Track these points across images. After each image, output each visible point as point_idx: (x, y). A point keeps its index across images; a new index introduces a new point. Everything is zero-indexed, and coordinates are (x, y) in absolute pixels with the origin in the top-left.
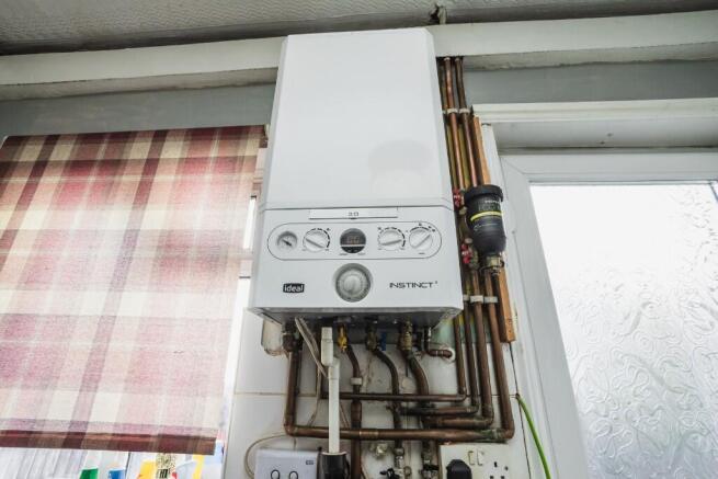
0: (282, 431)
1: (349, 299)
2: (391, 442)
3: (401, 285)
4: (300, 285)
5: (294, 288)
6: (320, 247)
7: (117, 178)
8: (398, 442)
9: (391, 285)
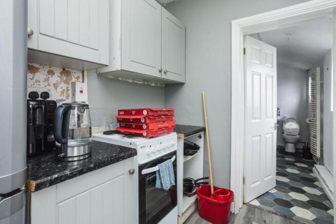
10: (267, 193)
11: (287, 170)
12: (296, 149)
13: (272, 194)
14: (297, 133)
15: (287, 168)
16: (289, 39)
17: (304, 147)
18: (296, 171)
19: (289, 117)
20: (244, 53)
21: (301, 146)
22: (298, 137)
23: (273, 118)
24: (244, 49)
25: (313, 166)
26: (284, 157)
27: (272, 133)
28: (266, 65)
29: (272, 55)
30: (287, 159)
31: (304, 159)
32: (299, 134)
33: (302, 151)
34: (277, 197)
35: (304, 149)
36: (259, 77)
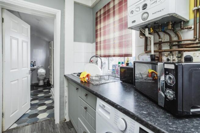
0: (144, 52)
1: (144, 20)
2: (169, 52)
3: (155, 13)
4: (134, 21)
5: (134, 22)
6: (138, 11)
7: (110, 13)
8: (171, 52)
9: (153, 14)
10: (24, 114)
11: (38, 96)
12: (44, 83)
13: (28, 113)
14: (45, 74)
15: (38, 95)
16: (38, 23)
17: (47, 81)
18: (42, 95)
19: (41, 66)
20: (3, 21)
21: (46, 81)
22: (45, 76)
23: (27, 67)
24: (3, 19)
25: (50, 89)
26: (38, 89)
27: (27, 77)
28: (23, 34)
29: (27, 29)
30: (39, 89)
31: (48, 87)
32: (45, 75)
33: (46, 83)
34: (31, 114)
35: (47, 82)
36: (16, 41)
